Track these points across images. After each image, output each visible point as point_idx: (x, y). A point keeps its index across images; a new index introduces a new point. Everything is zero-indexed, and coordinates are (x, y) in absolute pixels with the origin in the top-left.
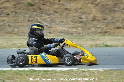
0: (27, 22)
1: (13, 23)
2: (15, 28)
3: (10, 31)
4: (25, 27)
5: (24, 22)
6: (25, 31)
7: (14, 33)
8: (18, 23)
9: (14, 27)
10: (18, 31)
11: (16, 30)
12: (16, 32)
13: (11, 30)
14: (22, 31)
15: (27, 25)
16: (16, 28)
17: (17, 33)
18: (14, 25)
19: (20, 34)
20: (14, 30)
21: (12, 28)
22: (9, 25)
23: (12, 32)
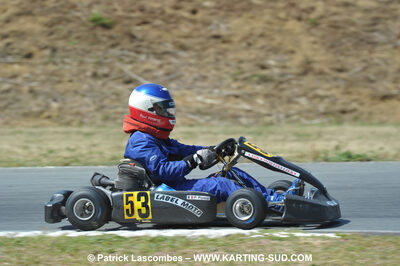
0: (91, 81)
1: (43, 82)
2: (50, 100)
3: (36, 109)
4: (84, 96)
5: (80, 80)
6: (84, 110)
7: (49, 117)
8: (59, 82)
9: (48, 95)
10: (60, 109)
11: (55, 105)
12: (55, 114)
13: (38, 105)
14: (74, 110)
15: (91, 90)
16: (55, 100)
17: (58, 116)
18: (47, 88)
19: (69, 118)
20: (48, 107)
21: (40, 100)
22: (31, 91)
23: (41, 112)
